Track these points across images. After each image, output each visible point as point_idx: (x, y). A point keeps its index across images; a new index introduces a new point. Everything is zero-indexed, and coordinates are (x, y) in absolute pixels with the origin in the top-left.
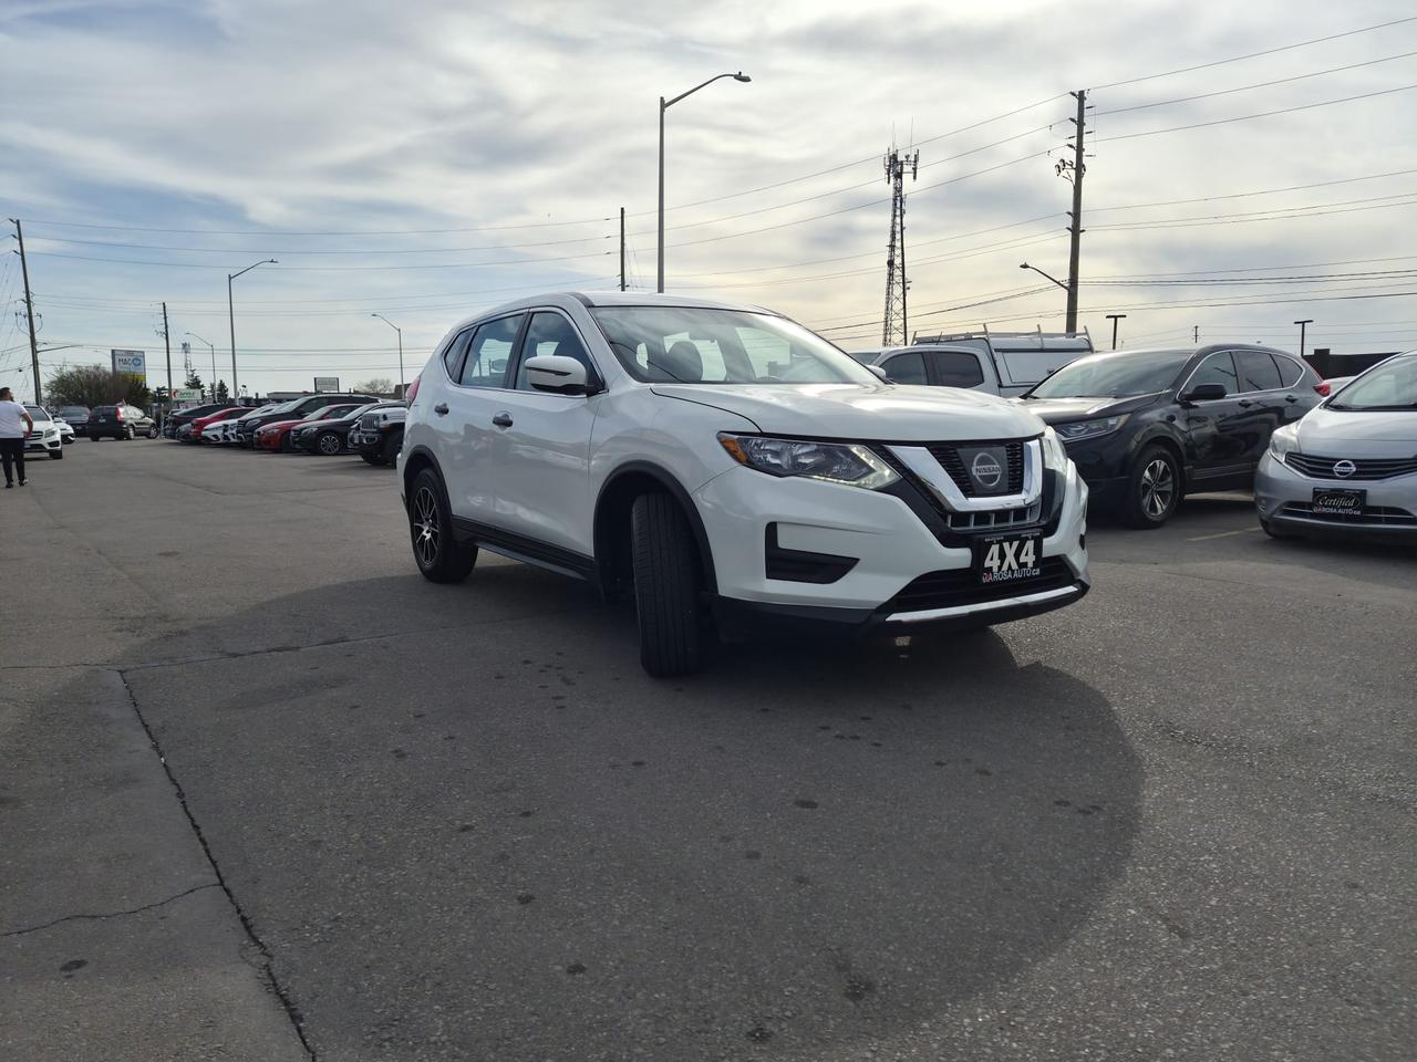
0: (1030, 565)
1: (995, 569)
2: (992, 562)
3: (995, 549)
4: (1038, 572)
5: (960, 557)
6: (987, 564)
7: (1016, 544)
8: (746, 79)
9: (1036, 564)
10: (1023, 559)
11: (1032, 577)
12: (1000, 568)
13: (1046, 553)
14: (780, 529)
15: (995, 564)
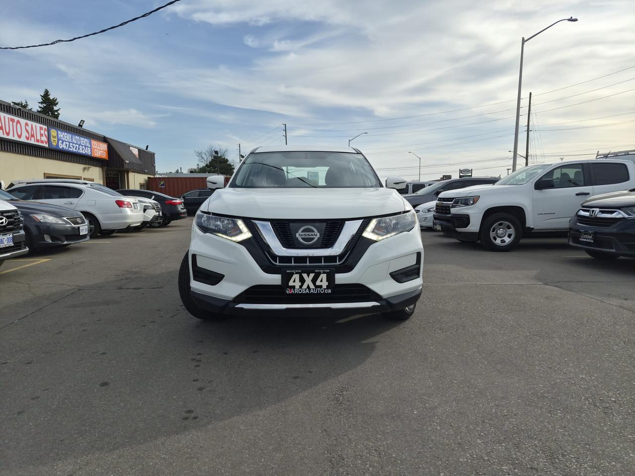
0: (324, 287)
1: (297, 287)
2: (295, 282)
3: (296, 277)
4: (330, 291)
5: (275, 279)
6: (291, 283)
7: (312, 275)
8: (576, 20)
9: (328, 287)
10: (318, 283)
11: (324, 293)
12: (301, 287)
13: (337, 282)
14: (198, 258)
15: (297, 284)
